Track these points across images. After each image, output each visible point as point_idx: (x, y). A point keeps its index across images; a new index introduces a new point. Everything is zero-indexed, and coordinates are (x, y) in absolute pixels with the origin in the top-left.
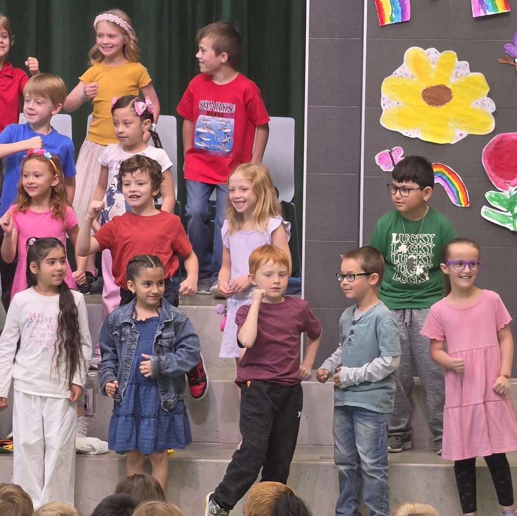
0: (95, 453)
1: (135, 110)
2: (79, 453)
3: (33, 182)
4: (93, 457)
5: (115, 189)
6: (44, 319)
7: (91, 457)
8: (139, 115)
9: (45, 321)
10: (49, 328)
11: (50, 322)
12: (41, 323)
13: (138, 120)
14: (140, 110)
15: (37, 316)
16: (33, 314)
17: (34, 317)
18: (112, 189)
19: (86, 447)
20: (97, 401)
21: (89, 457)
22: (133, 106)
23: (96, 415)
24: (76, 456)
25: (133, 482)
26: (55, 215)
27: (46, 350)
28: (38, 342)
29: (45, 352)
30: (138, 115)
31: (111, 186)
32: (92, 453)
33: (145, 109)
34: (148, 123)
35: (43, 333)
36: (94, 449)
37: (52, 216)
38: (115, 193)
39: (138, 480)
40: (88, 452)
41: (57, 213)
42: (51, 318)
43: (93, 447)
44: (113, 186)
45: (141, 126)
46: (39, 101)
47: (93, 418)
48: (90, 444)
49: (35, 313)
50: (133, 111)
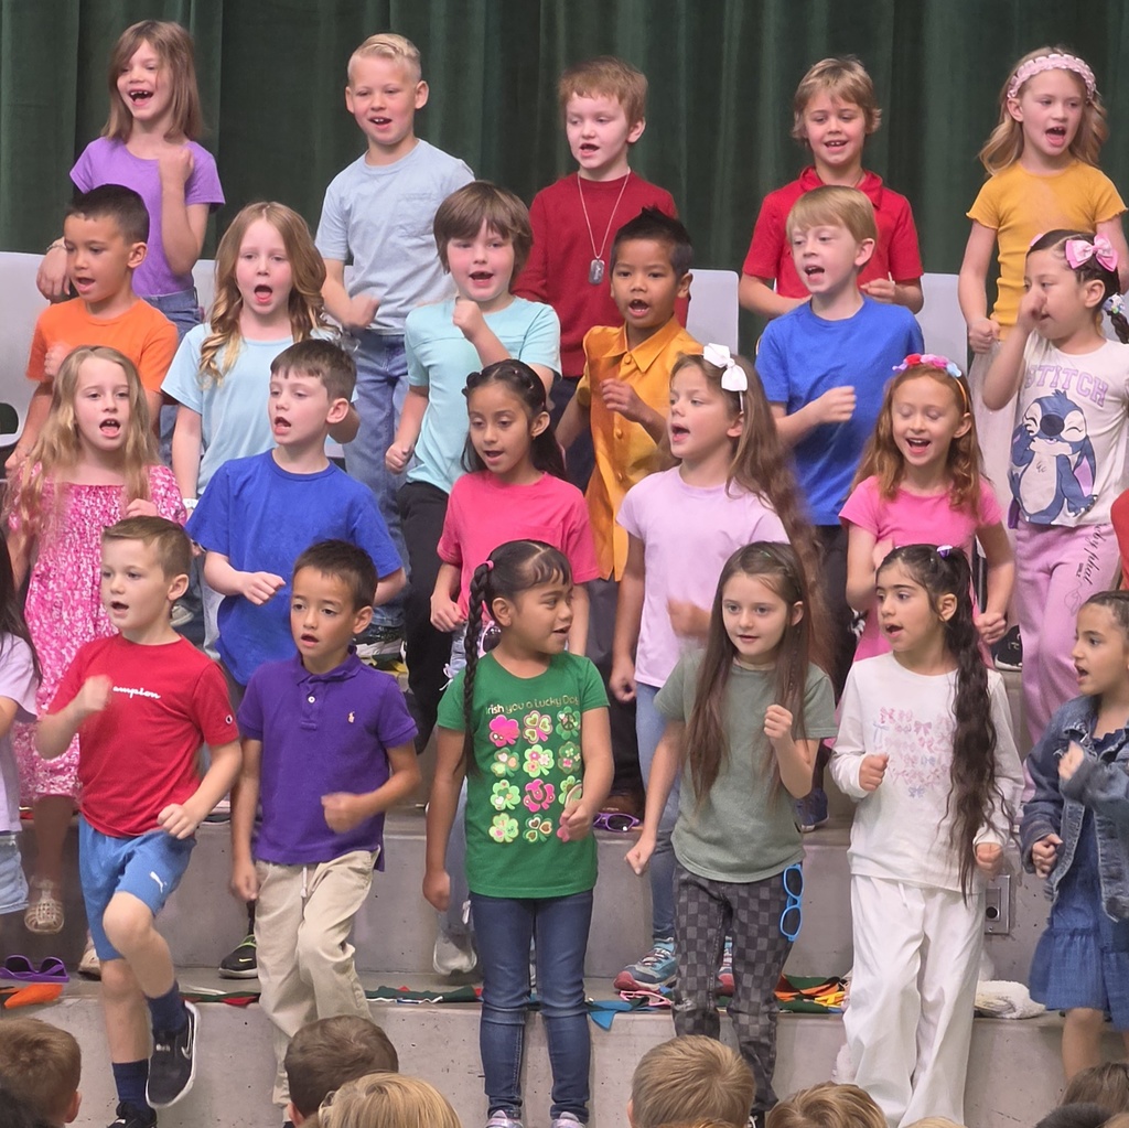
0: (1014, 1015)
1: (1065, 257)
2: (980, 1014)
3: (923, 428)
4: (1012, 1025)
5: (1036, 428)
6: (912, 723)
7: (1008, 1024)
8: (1073, 267)
9: (914, 728)
10: (923, 745)
11: (926, 732)
12: (906, 732)
13: (1071, 277)
14: (1077, 256)
15: (896, 716)
16: (888, 711)
17: (891, 717)
18: (1028, 428)
19: (995, 1001)
20: (1018, 901)
21: (1001, 1023)
22: (1063, 248)
23: (1015, 931)
24: (974, 1023)
25: (1102, 1079)
26: (959, 503)
27: (919, 793)
28: (898, 774)
29: (916, 797)
30: (1070, 267)
31: (1027, 422)
32: (1008, 1016)
33: (1089, 255)
34: (1097, 288)
35: (911, 755)
36: (1012, 1007)
37: (951, 506)
38: (1036, 439)
39: (1113, 1076)
40: (999, 1013)
41: (962, 498)
42: (929, 725)
43: (1010, 1003)
44: (1031, 422)
45: (1077, 293)
46: (824, 235)
47: (1010, 939)
48: (1005, 995)
49: (893, 711)
50: (1061, 259)
